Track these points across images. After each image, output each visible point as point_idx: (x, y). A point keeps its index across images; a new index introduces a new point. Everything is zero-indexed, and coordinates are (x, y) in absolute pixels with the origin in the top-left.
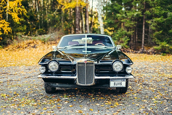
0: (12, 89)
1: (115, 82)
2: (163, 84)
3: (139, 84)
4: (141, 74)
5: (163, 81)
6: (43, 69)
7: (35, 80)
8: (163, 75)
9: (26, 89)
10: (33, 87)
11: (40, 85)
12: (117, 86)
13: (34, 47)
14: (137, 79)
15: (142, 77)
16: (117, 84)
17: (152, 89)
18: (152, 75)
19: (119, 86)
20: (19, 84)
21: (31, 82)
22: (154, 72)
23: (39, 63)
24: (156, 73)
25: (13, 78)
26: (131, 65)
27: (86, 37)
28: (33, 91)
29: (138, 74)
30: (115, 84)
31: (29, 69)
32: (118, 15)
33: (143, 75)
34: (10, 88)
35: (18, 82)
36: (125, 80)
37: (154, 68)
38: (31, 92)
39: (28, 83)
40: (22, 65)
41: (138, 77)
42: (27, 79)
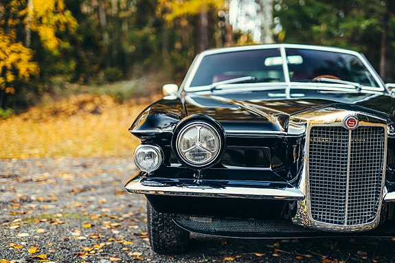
0: (24, 235)
6: (150, 155)
7: (104, 200)
9: (77, 233)
10: (101, 224)
11: (126, 218)
13: (95, 112)
20: (52, 212)
21: (93, 206)
23: (134, 131)
25: (33, 191)
28: (102, 244)
31: (85, 166)
34: (18, 230)
35: (50, 206)
38: (97, 247)
39: (82, 209)
40: (63, 153)
42: (79, 197)
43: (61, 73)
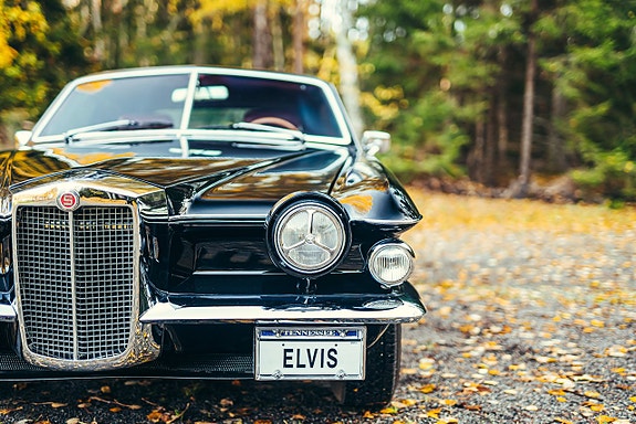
1: (288, 345)
2: (618, 351)
3: (481, 349)
4: (503, 291)
5: (618, 332)
8: (615, 298)
12: (307, 370)
14: (476, 317)
15: (506, 304)
16: (304, 360)
17: (551, 377)
18: (556, 293)
19: (318, 372)
22: (567, 281)
24: (581, 284)
26: (405, 227)
27: (194, 81)
29: (484, 291)
30: (293, 362)
32: (419, 36)
33: (513, 292)
36: (362, 333)
37: (567, 263)
41: (482, 308)
43: (21, 104)
